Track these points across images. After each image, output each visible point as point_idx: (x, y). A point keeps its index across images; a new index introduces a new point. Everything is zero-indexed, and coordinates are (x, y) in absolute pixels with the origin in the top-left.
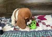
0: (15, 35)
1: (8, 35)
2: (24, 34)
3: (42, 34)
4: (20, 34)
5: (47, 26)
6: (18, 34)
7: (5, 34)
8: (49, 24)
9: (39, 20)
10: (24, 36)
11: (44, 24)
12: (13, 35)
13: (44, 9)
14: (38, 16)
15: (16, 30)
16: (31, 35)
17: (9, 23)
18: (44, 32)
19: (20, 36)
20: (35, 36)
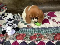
0: (29, 31)
1: (23, 31)
2: (37, 31)
3: (53, 31)
4: (33, 30)
6: (31, 31)
7: (21, 30)
8: (59, 21)
9: (49, 17)
10: (37, 32)
11: (54, 20)
12: (27, 31)
13: (54, 5)
15: (29, 27)
16: (43, 32)
17: (21, 20)
18: (54, 29)
19: (33, 32)
20: (47, 33)
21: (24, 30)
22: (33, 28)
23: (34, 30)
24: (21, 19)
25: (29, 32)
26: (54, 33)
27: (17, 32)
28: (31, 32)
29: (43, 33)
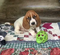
0: (20, 45)
2: (30, 45)
4: (25, 44)
5: (54, 35)
7: (8, 44)
9: (44, 28)
10: (30, 47)
12: (17, 45)
15: (20, 40)
19: (25, 46)
20: (42, 47)
21: (13, 44)
22: (25, 41)
23: (27, 44)
24: (10, 30)
25: (19, 47)
26: (50, 48)
28: (22, 47)
29: (37, 47)
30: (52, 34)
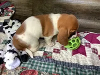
0: (46, 66)
6: (50, 67)
12: (42, 65)
14: (86, 34)
15: (47, 57)
25: (45, 69)
27: (22, 65)
28: (49, 70)
30: (97, 54)
